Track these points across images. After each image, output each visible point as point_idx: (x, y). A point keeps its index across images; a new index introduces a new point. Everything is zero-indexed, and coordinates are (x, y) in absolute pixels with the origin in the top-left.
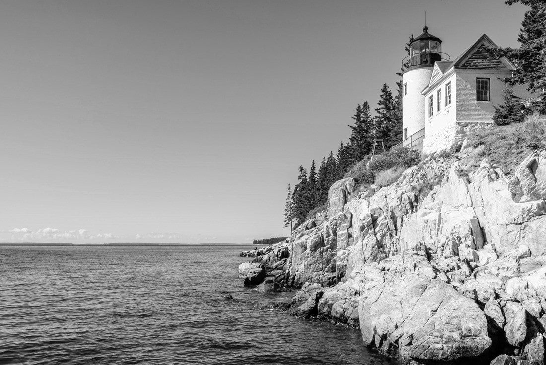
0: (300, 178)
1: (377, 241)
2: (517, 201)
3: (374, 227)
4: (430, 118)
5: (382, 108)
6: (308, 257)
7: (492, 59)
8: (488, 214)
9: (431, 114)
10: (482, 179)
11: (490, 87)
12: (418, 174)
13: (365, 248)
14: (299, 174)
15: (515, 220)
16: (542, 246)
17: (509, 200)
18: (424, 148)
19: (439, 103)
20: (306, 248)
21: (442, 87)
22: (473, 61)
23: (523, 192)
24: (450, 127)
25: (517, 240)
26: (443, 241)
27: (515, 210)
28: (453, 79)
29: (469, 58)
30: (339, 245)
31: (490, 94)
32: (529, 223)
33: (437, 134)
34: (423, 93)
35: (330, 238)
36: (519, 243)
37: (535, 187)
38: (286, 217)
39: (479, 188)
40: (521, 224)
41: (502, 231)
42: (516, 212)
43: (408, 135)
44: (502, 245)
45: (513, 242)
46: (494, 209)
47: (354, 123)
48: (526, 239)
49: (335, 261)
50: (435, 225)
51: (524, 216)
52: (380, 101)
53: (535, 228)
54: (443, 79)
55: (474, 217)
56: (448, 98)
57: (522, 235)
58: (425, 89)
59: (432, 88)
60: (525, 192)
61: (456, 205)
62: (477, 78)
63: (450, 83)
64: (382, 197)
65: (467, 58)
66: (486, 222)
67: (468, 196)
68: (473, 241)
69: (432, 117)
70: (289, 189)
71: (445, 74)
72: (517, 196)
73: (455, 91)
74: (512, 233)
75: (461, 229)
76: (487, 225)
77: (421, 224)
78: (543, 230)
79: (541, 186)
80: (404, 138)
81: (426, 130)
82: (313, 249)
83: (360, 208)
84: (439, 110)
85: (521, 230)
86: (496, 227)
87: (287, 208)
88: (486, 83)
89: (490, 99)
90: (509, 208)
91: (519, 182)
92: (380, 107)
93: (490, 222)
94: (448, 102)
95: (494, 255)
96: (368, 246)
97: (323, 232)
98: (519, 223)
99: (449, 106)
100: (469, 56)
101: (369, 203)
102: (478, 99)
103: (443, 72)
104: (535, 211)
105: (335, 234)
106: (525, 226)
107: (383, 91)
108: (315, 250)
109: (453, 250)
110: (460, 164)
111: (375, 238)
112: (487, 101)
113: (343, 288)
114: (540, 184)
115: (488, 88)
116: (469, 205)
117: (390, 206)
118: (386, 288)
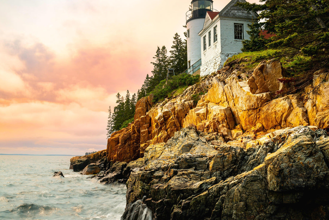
0: (117, 102)
1: (168, 134)
2: (254, 93)
3: (165, 125)
4: (205, 51)
5: (175, 51)
6: (120, 149)
7: (244, 11)
8: (237, 105)
9: (205, 48)
10: (232, 80)
11: (243, 30)
12: (195, 88)
13: (159, 140)
14: (117, 99)
15: (253, 106)
16: (270, 122)
17: (249, 93)
18: (201, 72)
19: (210, 41)
20: (118, 143)
21: (212, 30)
22: (232, 12)
23: (257, 87)
24: (217, 56)
25: (255, 120)
26: (207, 123)
27: (253, 99)
28: (218, 24)
29: (229, 10)
30: (142, 139)
31: (243, 35)
32: (261, 107)
33: (209, 62)
34: (199, 34)
35: (136, 135)
36: (257, 122)
37: (265, 83)
38: (108, 131)
39: (231, 86)
40: (257, 108)
41: (245, 114)
42: (253, 101)
43: (191, 65)
44: (246, 125)
45: (253, 122)
46: (240, 101)
47: (155, 61)
48: (260, 119)
49: (139, 151)
50: (204, 116)
51: (258, 103)
52: (173, 46)
53: (265, 110)
54: (212, 23)
55: (228, 107)
56: (215, 36)
57: (258, 116)
58: (200, 32)
59: (205, 30)
60: (258, 87)
61: (218, 102)
62: (235, 24)
63: (216, 26)
64: (171, 104)
65: (227, 10)
66: (236, 110)
67: (224, 94)
68: (228, 123)
69: (205, 50)
70: (110, 111)
71: (213, 20)
72: (253, 89)
73: (220, 31)
74: (252, 116)
75: (220, 115)
76: (237, 112)
77: (195, 116)
78: (270, 111)
79: (269, 83)
80: (188, 67)
81: (202, 60)
82: (123, 143)
83: (156, 112)
84: (210, 45)
85: (257, 113)
86: (242, 113)
87: (109, 125)
88: (241, 27)
89: (244, 38)
90: (249, 98)
91: (255, 80)
92: (173, 49)
93: (238, 110)
94: (215, 40)
95: (241, 132)
96: (162, 138)
97: (130, 131)
98: (255, 108)
99: (216, 42)
100: (229, 8)
101: (162, 109)
102: (236, 38)
103: (212, 19)
104: (265, 99)
105: (139, 131)
106: (260, 110)
107: (175, 38)
108: (125, 143)
109: (214, 129)
110: (220, 75)
111: (166, 132)
112: (242, 39)
113: (141, 161)
114: (268, 81)
115: (242, 31)
116: (225, 100)
117: (176, 109)
118: (166, 149)
